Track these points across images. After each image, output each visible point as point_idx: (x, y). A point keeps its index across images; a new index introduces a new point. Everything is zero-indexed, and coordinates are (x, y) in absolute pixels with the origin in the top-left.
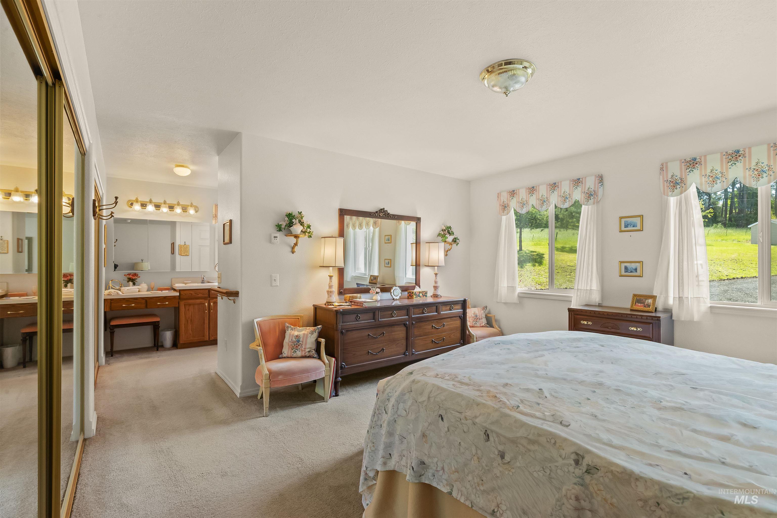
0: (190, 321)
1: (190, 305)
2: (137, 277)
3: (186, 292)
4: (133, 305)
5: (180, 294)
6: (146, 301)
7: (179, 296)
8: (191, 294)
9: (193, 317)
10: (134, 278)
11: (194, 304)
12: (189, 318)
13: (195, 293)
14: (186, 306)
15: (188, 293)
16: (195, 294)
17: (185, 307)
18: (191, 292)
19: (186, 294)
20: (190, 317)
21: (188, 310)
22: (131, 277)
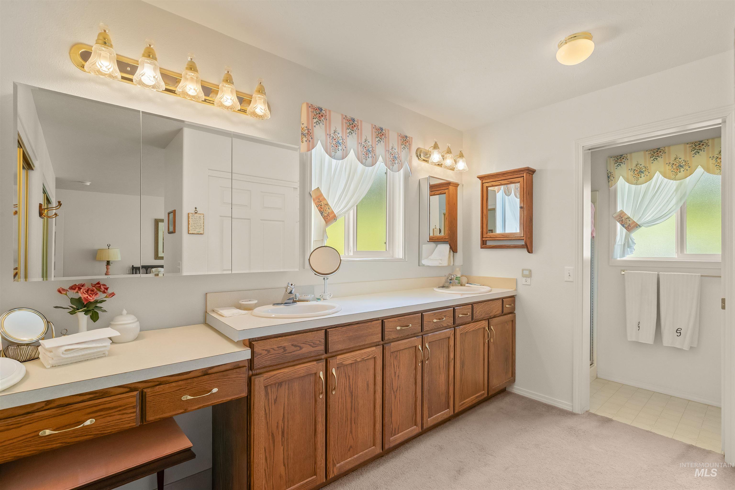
0: (280, 433)
1: (280, 384)
2: (105, 295)
3: (268, 345)
4: (88, 423)
5: (253, 353)
6: (143, 397)
7: (251, 361)
8: (284, 348)
9: (288, 421)
10: (92, 299)
11: (290, 381)
12: (277, 427)
13: (292, 345)
14: (269, 391)
15: (275, 347)
16: (294, 348)
17: (267, 394)
18: (285, 343)
19: (268, 351)
20: (281, 423)
21: (275, 401)
22: (81, 295)
